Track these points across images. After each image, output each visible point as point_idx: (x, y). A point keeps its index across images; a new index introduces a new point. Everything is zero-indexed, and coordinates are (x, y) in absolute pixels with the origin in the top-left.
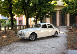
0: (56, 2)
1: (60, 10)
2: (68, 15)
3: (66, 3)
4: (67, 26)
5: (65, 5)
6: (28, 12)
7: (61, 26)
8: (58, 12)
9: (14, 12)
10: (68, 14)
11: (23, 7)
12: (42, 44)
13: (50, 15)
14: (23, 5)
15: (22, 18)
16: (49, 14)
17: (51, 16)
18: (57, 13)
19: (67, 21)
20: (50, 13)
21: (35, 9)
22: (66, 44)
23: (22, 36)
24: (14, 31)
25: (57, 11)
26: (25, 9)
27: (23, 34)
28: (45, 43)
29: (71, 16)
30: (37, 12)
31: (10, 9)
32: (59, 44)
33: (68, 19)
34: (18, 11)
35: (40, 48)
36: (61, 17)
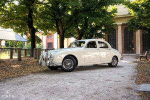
0: (116, 9)
1: (123, 24)
2: (138, 34)
3: (135, 11)
4: (137, 53)
5: (133, 13)
6: (62, 26)
7: (125, 53)
8: (120, 28)
9: (37, 26)
10: (139, 31)
11: (55, 17)
12: (86, 75)
13: (104, 32)
14: (54, 14)
15: (53, 39)
16: (102, 30)
17: (107, 35)
18: (118, 30)
19: (137, 45)
20: (105, 29)
21: (77, 20)
22: (134, 77)
23: (48, 62)
24: (35, 58)
25: (117, 26)
26: (57, 21)
27: (51, 57)
28: (93, 74)
29: (143, 35)
30: (79, 28)
31: (30, 19)
32: (120, 77)
33: (138, 41)
34: (44, 25)
35: (81, 80)
36: (125, 37)
